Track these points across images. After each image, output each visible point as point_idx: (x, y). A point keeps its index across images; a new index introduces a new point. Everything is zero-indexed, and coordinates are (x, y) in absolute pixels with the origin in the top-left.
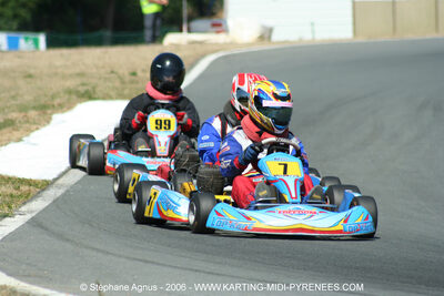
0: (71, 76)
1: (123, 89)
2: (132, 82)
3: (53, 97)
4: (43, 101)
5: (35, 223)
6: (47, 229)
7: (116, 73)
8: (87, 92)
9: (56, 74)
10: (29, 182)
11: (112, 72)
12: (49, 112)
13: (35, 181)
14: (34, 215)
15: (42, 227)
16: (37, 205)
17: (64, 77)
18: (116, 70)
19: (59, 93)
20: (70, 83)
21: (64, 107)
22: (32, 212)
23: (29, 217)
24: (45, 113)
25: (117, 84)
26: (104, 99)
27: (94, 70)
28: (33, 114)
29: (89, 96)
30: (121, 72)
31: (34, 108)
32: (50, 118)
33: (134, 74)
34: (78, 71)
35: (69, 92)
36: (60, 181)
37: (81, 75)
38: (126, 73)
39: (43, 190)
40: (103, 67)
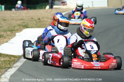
0: (18, 20)
1: (37, 24)
2: (39, 22)
3: (14, 27)
4: (11, 28)
5: (19, 70)
6: (24, 73)
7: (33, 19)
8: (25, 25)
9: (13, 19)
10: (14, 56)
11: (32, 18)
12: (14, 32)
13: (16, 56)
14: (18, 67)
15: (22, 72)
16: (19, 64)
17: (16, 20)
18: (33, 18)
19: (16, 26)
20: (19, 22)
21: (19, 30)
22: (17, 66)
23: (17, 68)
24: (13, 33)
25: (35, 23)
26: (31, 28)
27: (26, 18)
28: (9, 33)
29: (27, 27)
30: (35, 18)
31: (9, 31)
32: (15, 34)
33: (39, 19)
34: (20, 18)
35: (20, 25)
38: (37, 19)
39: (19, 59)
40: (29, 17)
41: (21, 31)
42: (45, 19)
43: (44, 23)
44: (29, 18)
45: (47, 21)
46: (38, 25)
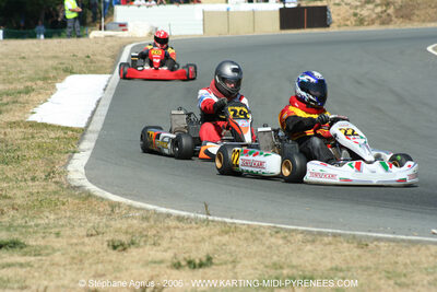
2: (91, 62)
3: (46, 71)
4: (42, 74)
7: (77, 56)
9: (39, 57)
10: (72, 129)
14: (91, 152)
17: (45, 58)
18: (76, 54)
19: (49, 69)
20: (50, 62)
23: (89, 153)
26: (80, 73)
27: (62, 54)
28: (40, 83)
29: (72, 73)
30: (79, 55)
31: (39, 79)
33: (88, 57)
34: (50, 54)
35: (56, 69)
36: (90, 128)
37: (56, 57)
38: (83, 56)
39: (84, 134)
40: (66, 52)
41: (62, 80)
42: (99, 57)
43: (100, 64)
44: (67, 55)
45: (104, 61)
46: (92, 68)
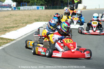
4: (28, 21)
11: (47, 15)
12: (28, 24)
14: (4, 47)
21: (31, 23)
33: (51, 16)
46: (46, 20)
